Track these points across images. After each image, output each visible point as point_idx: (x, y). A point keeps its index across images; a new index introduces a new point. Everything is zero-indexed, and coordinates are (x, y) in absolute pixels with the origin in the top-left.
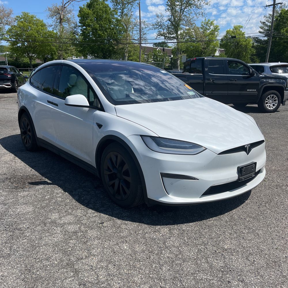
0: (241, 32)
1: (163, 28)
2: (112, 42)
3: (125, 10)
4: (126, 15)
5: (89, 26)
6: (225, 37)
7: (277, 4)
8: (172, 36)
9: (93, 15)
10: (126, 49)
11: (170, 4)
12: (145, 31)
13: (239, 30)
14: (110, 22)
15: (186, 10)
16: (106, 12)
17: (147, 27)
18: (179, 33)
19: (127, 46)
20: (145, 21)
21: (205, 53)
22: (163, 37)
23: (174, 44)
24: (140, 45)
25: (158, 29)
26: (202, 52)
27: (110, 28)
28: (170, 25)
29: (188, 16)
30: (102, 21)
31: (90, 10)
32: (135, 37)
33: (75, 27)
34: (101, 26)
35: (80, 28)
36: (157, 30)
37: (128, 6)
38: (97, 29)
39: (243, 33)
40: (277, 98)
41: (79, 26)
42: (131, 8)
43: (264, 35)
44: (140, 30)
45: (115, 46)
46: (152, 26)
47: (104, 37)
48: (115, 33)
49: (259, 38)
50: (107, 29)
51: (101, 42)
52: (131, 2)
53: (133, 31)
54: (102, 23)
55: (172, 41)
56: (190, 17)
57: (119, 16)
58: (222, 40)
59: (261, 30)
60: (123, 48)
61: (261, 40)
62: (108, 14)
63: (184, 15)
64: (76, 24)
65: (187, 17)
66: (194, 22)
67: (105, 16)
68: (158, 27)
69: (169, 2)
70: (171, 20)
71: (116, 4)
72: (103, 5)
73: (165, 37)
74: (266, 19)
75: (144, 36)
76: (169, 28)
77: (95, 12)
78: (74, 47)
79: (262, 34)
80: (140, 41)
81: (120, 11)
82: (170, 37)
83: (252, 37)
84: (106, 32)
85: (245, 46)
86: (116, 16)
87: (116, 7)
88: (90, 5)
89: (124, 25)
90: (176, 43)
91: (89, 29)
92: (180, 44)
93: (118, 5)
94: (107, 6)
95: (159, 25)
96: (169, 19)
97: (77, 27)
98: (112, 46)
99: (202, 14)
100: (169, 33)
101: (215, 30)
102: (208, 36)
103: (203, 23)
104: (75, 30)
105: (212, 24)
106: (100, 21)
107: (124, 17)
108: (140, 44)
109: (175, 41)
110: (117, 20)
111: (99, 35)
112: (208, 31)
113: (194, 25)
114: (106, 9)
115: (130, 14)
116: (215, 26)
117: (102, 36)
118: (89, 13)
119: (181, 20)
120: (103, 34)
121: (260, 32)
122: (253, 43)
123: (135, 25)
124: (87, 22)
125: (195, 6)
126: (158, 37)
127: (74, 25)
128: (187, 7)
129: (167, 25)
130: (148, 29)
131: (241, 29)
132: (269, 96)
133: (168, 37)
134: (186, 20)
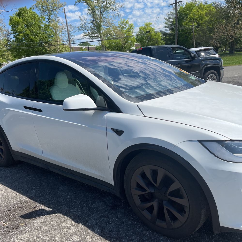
0: (151, 28)
1: (87, 29)
2: (45, 45)
3: (52, 16)
4: (54, 20)
5: (21, 32)
6: (139, 32)
7: (178, 2)
8: (96, 35)
9: (23, 22)
10: (57, 50)
11: (90, 8)
12: (72, 33)
13: (150, 26)
14: (40, 27)
15: (104, 13)
16: (35, 19)
17: (73, 29)
18: (101, 32)
19: (58, 47)
20: (70, 25)
21: (125, 47)
22: (89, 37)
23: (99, 42)
24: (70, 46)
25: (84, 30)
26: (122, 47)
27: (41, 33)
28: (93, 26)
29: (107, 17)
30: (33, 27)
31: (19, 18)
32: (64, 39)
33: (8, 35)
34: (32, 32)
35: (13, 35)
36: (82, 31)
37: (54, 12)
38: (28, 35)
39: (153, 29)
40: (215, 77)
41: (12, 33)
42: (57, 14)
43: (168, 29)
44: (68, 32)
45: (47, 48)
46: (78, 28)
47: (36, 41)
48: (46, 37)
49: (165, 32)
50: (38, 34)
51: (34, 46)
52: (56, 9)
53: (61, 34)
54: (33, 29)
55: (97, 40)
56: (109, 18)
57: (47, 22)
58: (137, 36)
59: (166, 25)
60: (55, 49)
61: (167, 33)
62: (37, 20)
63: (103, 17)
64: (9, 32)
65: (106, 19)
66: (112, 22)
67: (34, 23)
68: (83, 29)
69: (89, 7)
70: (93, 22)
71: (43, 12)
72: (30, 13)
73: (91, 37)
74: (168, 16)
75: (72, 37)
76: (92, 29)
77: (24, 19)
78: (10, 52)
79: (167, 28)
80: (69, 42)
81: (48, 17)
82: (95, 36)
83: (159, 31)
84: (38, 36)
85: (156, 39)
86: (44, 22)
87: (43, 14)
88: (19, 13)
89: (53, 29)
90: (101, 41)
91: (22, 35)
92: (104, 42)
93: (44, 12)
94: (34, 14)
95: (84, 27)
96: (91, 21)
97: (10, 35)
98: (45, 49)
99: (118, 16)
100: (93, 33)
101: (130, 28)
102: (126, 33)
103: (120, 23)
104: (8, 37)
105: (127, 23)
106: (30, 27)
107: (52, 22)
108: (70, 44)
109: (99, 39)
110: (46, 25)
111: (31, 39)
112: (125, 29)
113: (113, 25)
114: (34, 17)
115: (57, 19)
116: (130, 25)
117: (35, 40)
118: (19, 21)
119: (102, 21)
120: (35, 39)
121: (166, 27)
122: (162, 37)
123: (63, 28)
124: (19, 29)
125: (111, 9)
126: (84, 37)
127: (6, 33)
128: (105, 10)
129: (91, 26)
130: (74, 31)
131: (151, 26)
132: (209, 76)
133: (93, 37)
134: (106, 21)
